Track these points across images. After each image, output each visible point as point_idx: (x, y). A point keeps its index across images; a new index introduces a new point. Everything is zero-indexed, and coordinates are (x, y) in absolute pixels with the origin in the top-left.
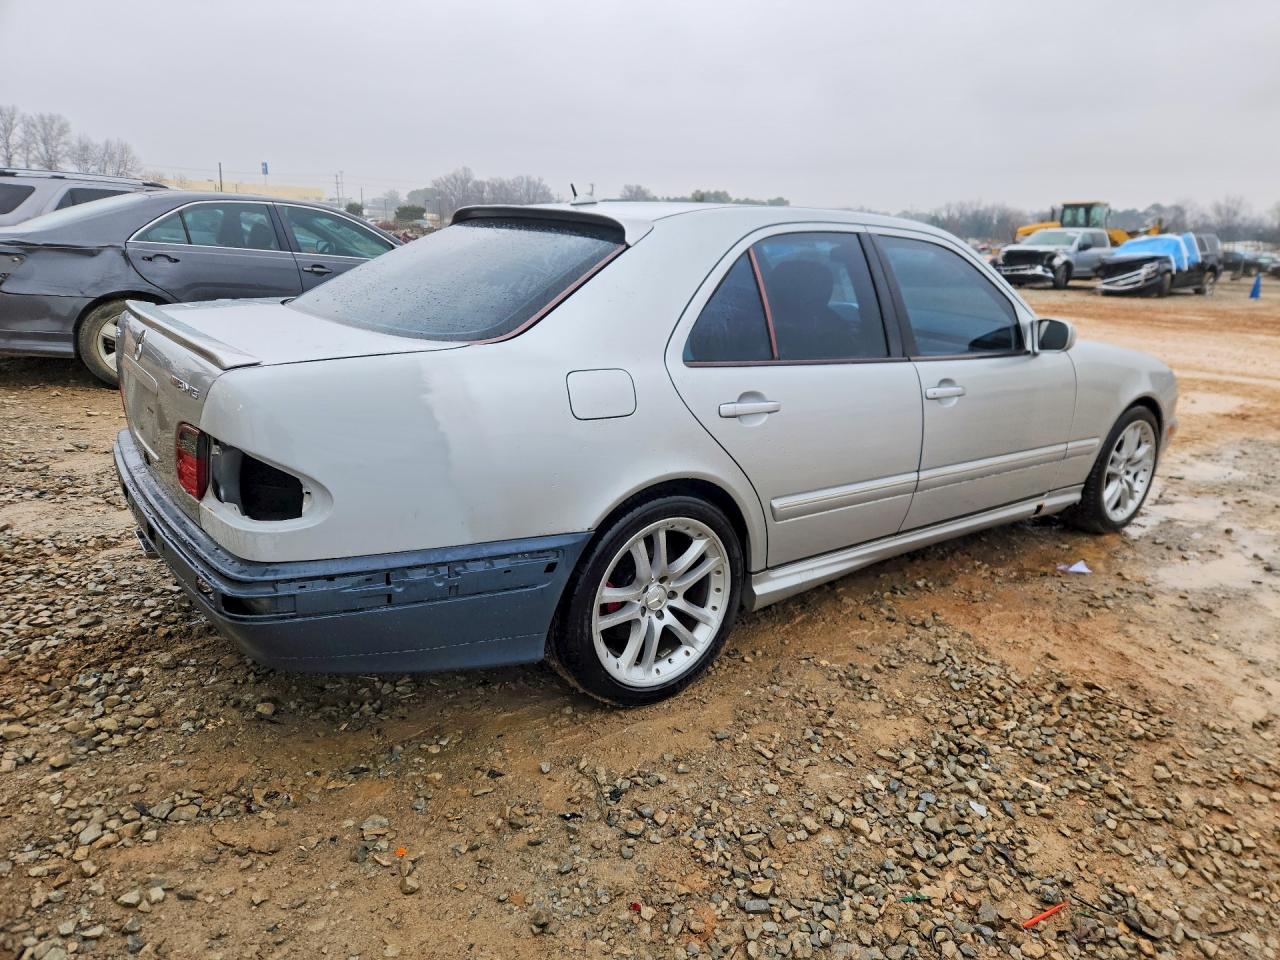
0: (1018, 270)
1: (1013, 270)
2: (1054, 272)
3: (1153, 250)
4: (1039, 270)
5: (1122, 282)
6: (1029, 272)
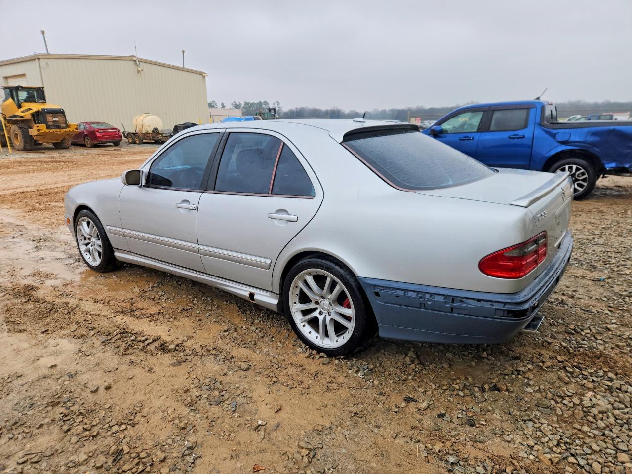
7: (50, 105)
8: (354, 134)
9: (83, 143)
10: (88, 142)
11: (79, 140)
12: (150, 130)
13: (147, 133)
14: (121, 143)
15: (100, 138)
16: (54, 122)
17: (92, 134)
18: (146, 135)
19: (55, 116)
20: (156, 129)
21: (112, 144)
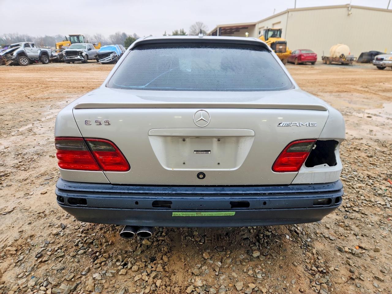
0: (72, 57)
1: (70, 58)
2: (84, 57)
3: (110, 50)
4: (79, 57)
5: (106, 60)
6: (76, 58)
7: (282, 39)
8: (144, 44)
9: (294, 62)
10: (296, 62)
11: (292, 60)
12: (338, 55)
13: (336, 58)
14: (316, 63)
15: (303, 59)
16: (279, 49)
17: (300, 57)
18: (334, 59)
19: (281, 46)
20: (343, 55)
21: (310, 64)
